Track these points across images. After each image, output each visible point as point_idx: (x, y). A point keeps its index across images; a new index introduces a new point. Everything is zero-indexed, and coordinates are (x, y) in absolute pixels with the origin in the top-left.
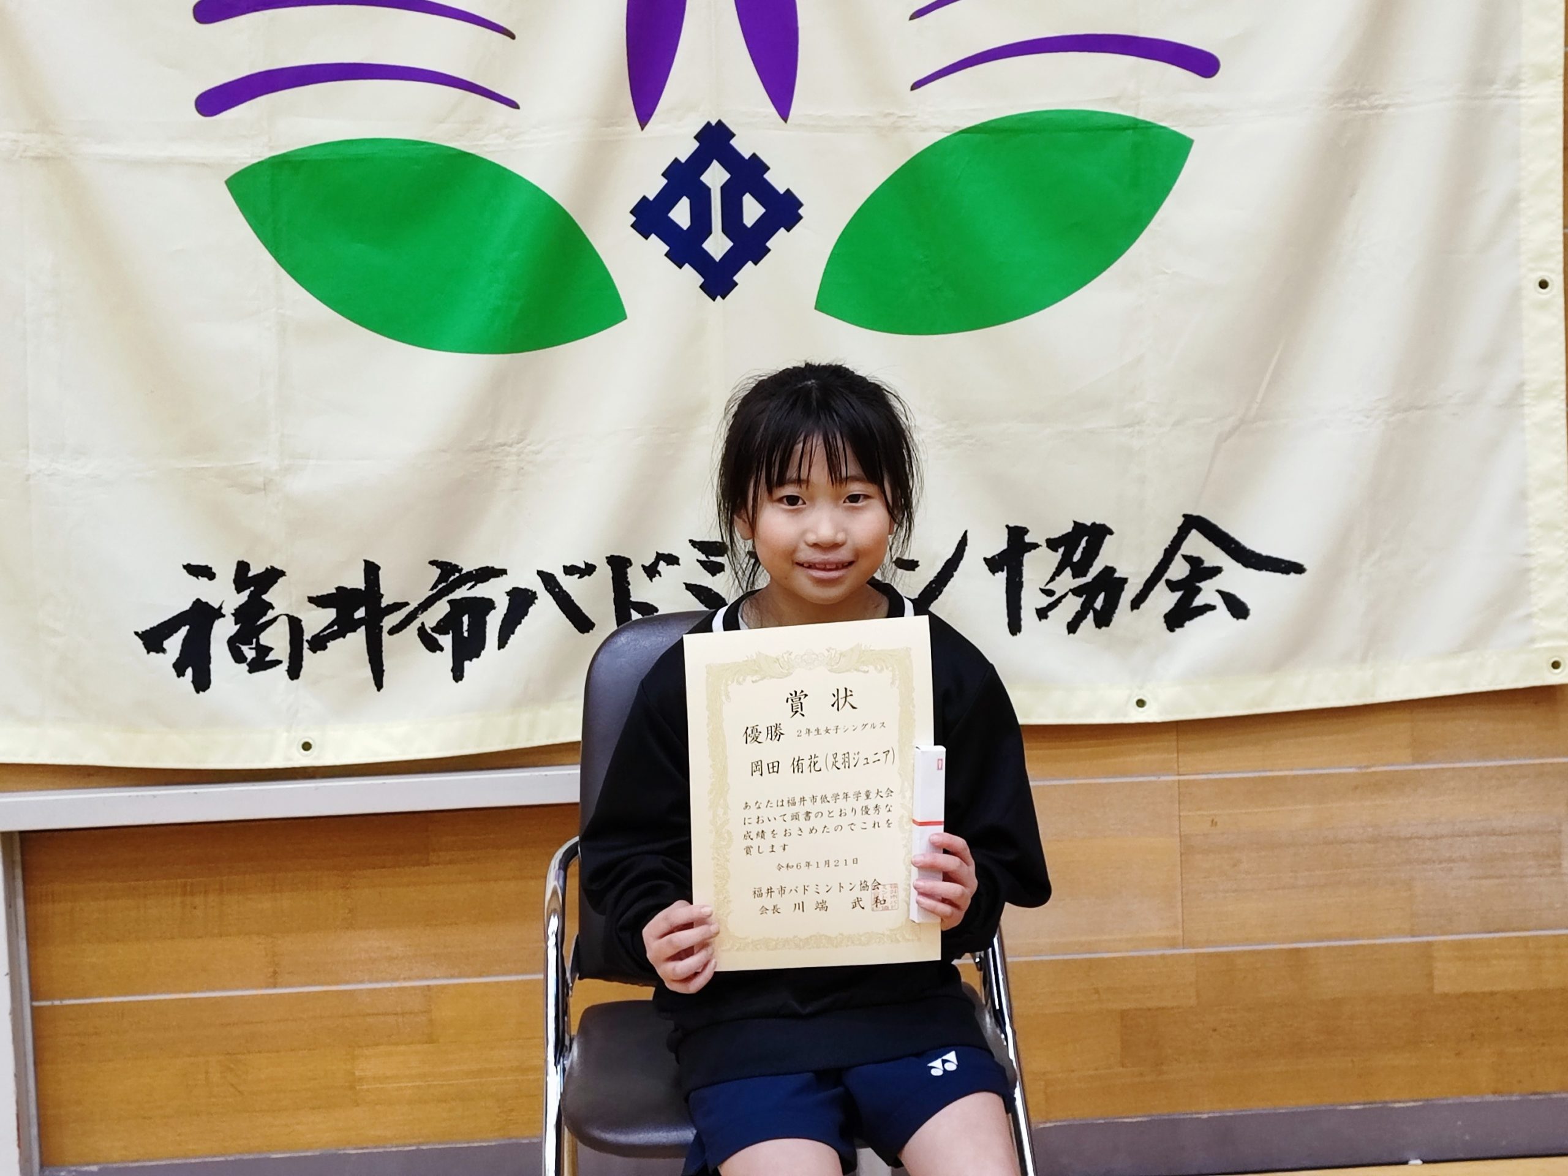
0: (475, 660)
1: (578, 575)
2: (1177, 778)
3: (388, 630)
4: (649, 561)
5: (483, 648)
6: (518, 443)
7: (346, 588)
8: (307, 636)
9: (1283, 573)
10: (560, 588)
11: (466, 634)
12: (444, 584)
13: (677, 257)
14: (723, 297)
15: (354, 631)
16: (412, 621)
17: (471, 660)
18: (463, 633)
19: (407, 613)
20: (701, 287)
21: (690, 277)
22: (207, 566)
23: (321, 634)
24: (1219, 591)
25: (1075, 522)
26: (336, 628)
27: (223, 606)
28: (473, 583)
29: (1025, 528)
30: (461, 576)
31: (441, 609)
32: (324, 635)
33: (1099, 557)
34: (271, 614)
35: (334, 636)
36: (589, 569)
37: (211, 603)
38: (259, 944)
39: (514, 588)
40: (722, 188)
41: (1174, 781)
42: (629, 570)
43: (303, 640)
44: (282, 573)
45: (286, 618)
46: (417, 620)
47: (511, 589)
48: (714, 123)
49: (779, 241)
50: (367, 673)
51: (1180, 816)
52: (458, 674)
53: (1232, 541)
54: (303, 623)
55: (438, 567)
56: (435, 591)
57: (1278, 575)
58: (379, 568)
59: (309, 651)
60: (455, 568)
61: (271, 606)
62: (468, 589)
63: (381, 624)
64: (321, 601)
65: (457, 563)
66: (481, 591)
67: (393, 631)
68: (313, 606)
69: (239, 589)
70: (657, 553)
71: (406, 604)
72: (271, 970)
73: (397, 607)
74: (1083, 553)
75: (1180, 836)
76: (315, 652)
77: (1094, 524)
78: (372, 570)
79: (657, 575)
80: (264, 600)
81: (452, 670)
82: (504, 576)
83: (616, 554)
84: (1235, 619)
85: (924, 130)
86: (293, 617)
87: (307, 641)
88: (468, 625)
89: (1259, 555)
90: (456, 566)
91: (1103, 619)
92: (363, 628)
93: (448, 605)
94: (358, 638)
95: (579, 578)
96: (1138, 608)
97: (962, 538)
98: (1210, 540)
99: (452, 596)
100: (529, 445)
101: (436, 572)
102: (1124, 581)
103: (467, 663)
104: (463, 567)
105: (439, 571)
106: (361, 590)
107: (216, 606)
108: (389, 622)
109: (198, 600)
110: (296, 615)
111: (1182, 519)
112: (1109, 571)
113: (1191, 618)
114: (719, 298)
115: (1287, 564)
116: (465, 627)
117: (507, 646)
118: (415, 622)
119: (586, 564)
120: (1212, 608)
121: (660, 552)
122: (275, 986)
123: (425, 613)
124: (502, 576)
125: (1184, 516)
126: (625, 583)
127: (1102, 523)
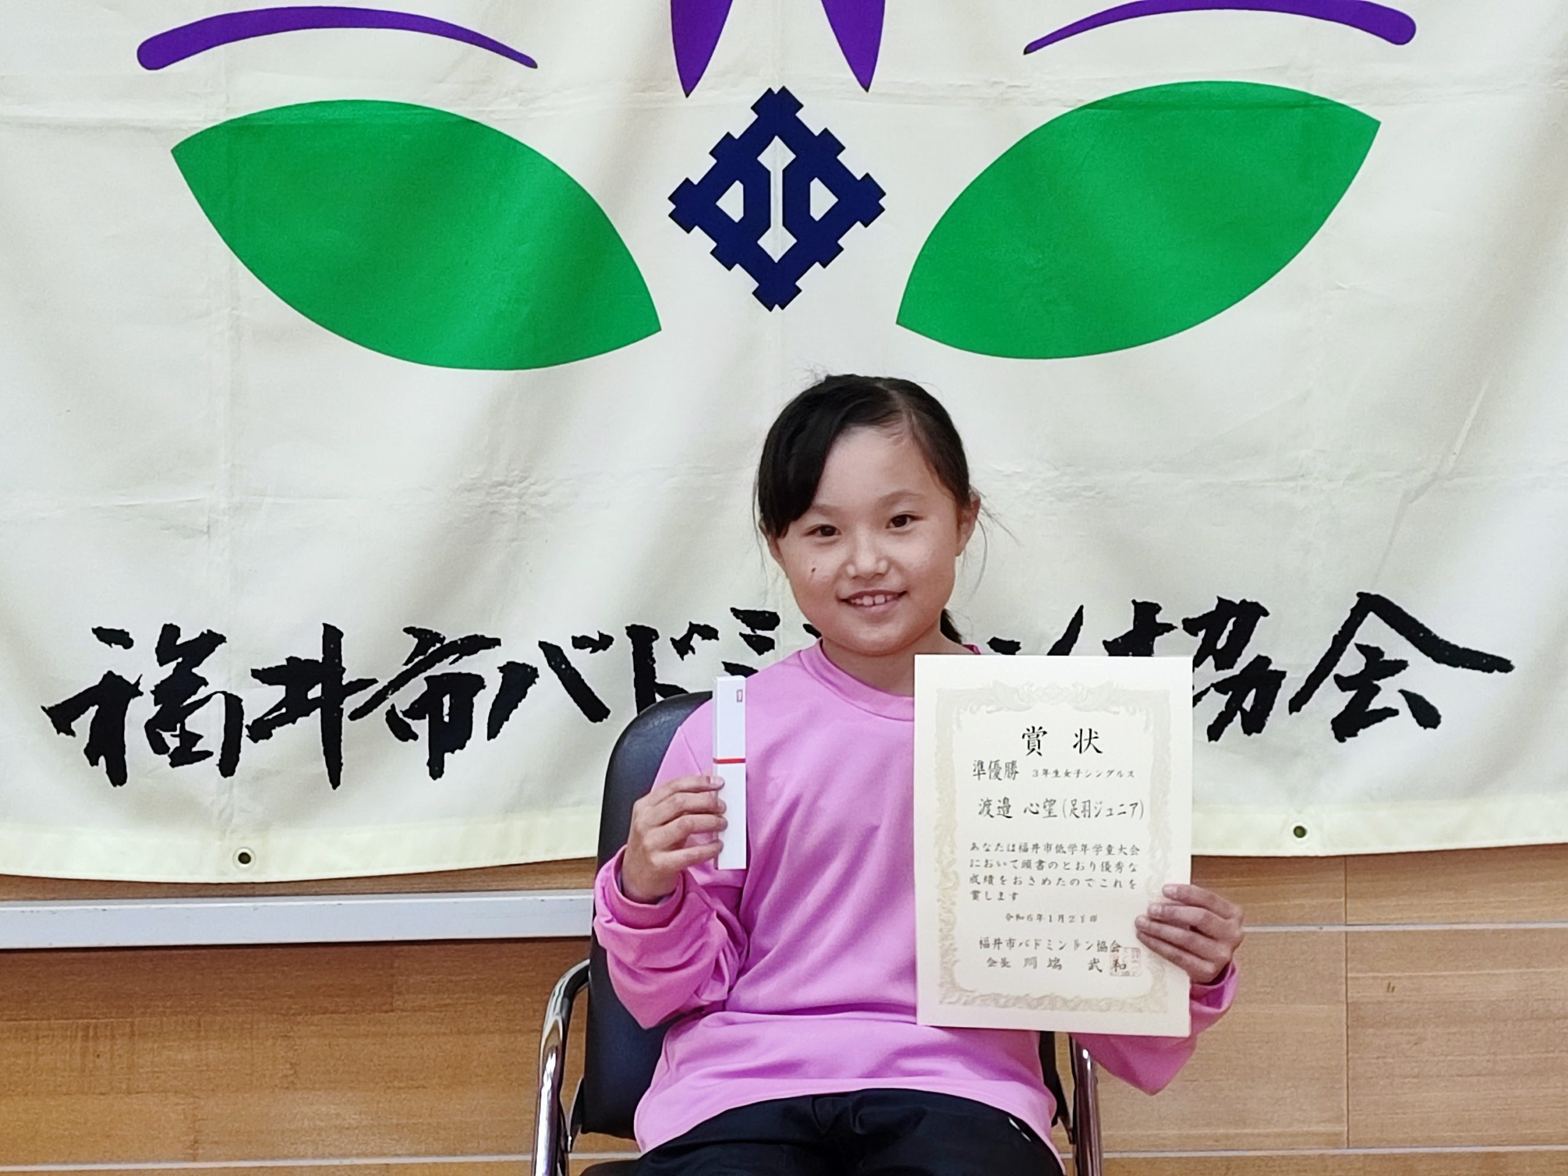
0: (458, 752)
1: (590, 649)
2: (1344, 928)
3: (349, 714)
4: (680, 634)
5: (469, 737)
6: (520, 482)
7: (299, 660)
8: (248, 720)
9: (1484, 671)
10: (568, 663)
11: (446, 719)
12: (421, 657)
13: (726, 256)
14: (783, 307)
15: (307, 714)
16: (380, 703)
17: (453, 752)
18: (443, 717)
19: (374, 693)
20: (755, 293)
21: (742, 280)
22: (122, 631)
23: (266, 718)
24: (1402, 692)
25: (1219, 599)
26: (284, 710)
27: (141, 681)
28: (457, 655)
29: (1157, 605)
30: (443, 646)
31: (417, 687)
32: (268, 720)
33: (1249, 645)
34: (202, 692)
35: (281, 721)
36: (605, 642)
37: (125, 677)
38: (178, 1104)
39: (509, 663)
40: (784, 171)
41: (1340, 933)
42: (654, 644)
43: (242, 725)
44: (222, 639)
45: (222, 696)
46: (387, 701)
47: (505, 663)
48: (776, 91)
49: (854, 238)
50: (321, 767)
51: (1346, 978)
52: (436, 769)
53: (1421, 627)
54: (243, 704)
55: (415, 636)
56: (410, 666)
57: (1478, 673)
58: (341, 634)
59: (249, 740)
60: (437, 637)
61: (203, 681)
62: (451, 664)
63: (342, 706)
64: (266, 676)
65: (439, 632)
66: (468, 665)
67: (356, 715)
68: (257, 681)
69: (162, 662)
70: (690, 623)
71: (374, 681)
72: (192, 1138)
73: (362, 684)
74: (1228, 638)
75: (1347, 1003)
76: (256, 741)
77: (1243, 602)
78: (332, 637)
79: (690, 652)
80: (195, 675)
81: (428, 764)
82: (497, 647)
83: (639, 624)
84: (1422, 728)
85: (1040, 104)
86: (231, 695)
87: (247, 726)
88: (450, 708)
89: (1456, 647)
90: (438, 634)
91: (1254, 723)
92: (318, 712)
93: (425, 683)
94: (311, 724)
95: (591, 652)
96: (1298, 710)
97: (1077, 615)
98: (1392, 626)
99: (430, 672)
100: (533, 484)
101: (413, 642)
102: (1283, 674)
103: (448, 756)
104: (446, 636)
105: (416, 641)
106: (316, 662)
107: (133, 682)
108: (351, 703)
109: (110, 673)
110: (235, 693)
111: (1357, 599)
112: (1262, 662)
113: (1366, 726)
114: (777, 307)
115: (1489, 659)
116: (446, 710)
117: (499, 735)
118: (383, 704)
119: (601, 635)
120: (1394, 713)
121: (695, 622)
122: (195, 1159)
123: (397, 693)
124: (494, 647)
125: (1359, 594)
126: (649, 660)
127: (1254, 600)
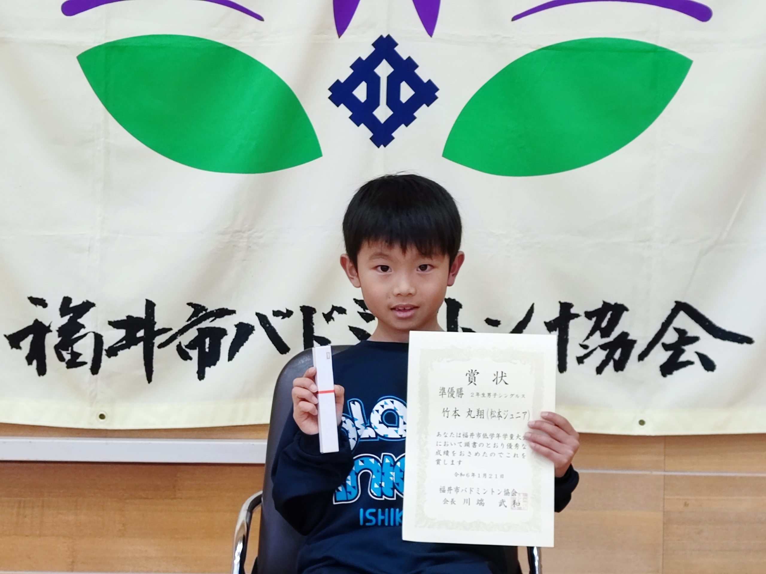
0: (212, 367)
1: (281, 317)
2: (663, 473)
3: (157, 345)
4: (327, 311)
5: (218, 359)
6: (249, 231)
7: (133, 317)
8: (106, 346)
9: (738, 343)
10: (270, 324)
11: (207, 350)
12: (195, 318)
13: (357, 119)
14: (385, 146)
15: (136, 344)
16: (173, 341)
17: (210, 367)
18: (205, 349)
19: (170, 335)
20: (371, 139)
21: (364, 132)
22: (42, 299)
23: (115, 346)
24: (696, 353)
25: (604, 302)
26: (124, 342)
27: (51, 325)
28: (213, 318)
29: (571, 304)
30: (206, 313)
31: (192, 333)
32: (117, 346)
33: (618, 325)
34: (82, 332)
35: (123, 348)
36: (289, 314)
37: (44, 323)
38: (64, 543)
39: (240, 323)
40: (388, 77)
41: (661, 475)
42: (314, 316)
43: (102, 349)
44: (93, 305)
45: (93, 334)
46: (177, 340)
47: (238, 323)
48: (385, 36)
49: (422, 112)
50: (142, 372)
51: (664, 499)
52: (201, 375)
53: (707, 320)
54: (103, 338)
55: (192, 307)
56: (189, 322)
57: (736, 344)
58: (155, 305)
59: (106, 356)
60: (203, 308)
61: (83, 326)
62: (210, 322)
63: (154, 341)
64: (116, 324)
65: (205, 305)
66: (219, 323)
67: (161, 346)
68: (111, 327)
69: (63, 315)
70: (333, 306)
71: (170, 329)
72: (71, 560)
73: (164, 331)
74: (608, 322)
75: (664, 512)
76: (109, 357)
77: (616, 304)
78: (150, 306)
79: (332, 320)
80: (79, 323)
81: (197, 373)
82: (234, 314)
83: (306, 305)
84: (706, 371)
86: (97, 334)
87: (105, 350)
88: (209, 345)
89: (724, 331)
91: (620, 366)
92: (142, 343)
93: (197, 331)
94: (138, 349)
96: (642, 360)
97: (531, 308)
98: (693, 319)
99: (199, 326)
100: (255, 232)
101: (191, 310)
102: (634, 342)
103: (207, 369)
104: (208, 308)
105: (193, 310)
106: (142, 318)
107: (47, 325)
108: (159, 340)
109: (37, 320)
110: (99, 333)
111: (674, 304)
112: (624, 335)
113: (677, 369)
114: (382, 146)
115: (742, 337)
116: (207, 345)
117: (234, 359)
118: (175, 341)
119: (287, 310)
120: (692, 363)
121: (335, 305)
122: (72, 571)
123: (182, 336)
125: (676, 302)
126: (310, 324)
127: (621, 303)
